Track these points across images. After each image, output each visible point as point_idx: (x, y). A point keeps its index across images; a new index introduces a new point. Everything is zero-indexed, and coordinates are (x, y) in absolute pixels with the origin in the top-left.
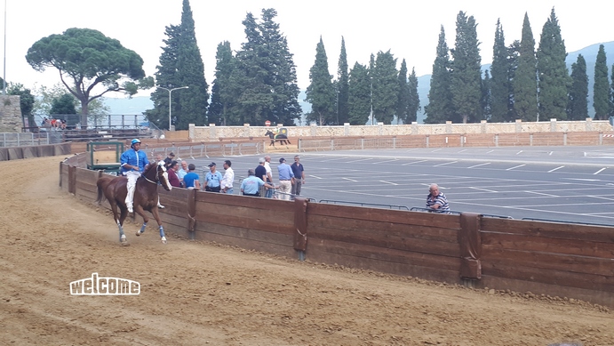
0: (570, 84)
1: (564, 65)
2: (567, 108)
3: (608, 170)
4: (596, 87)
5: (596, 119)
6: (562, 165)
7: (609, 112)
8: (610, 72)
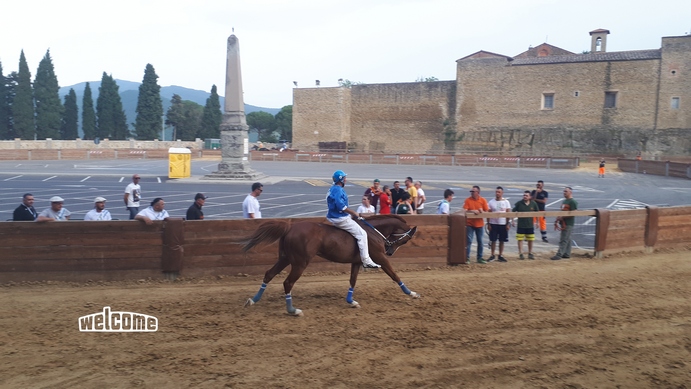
0: (63, 111)
1: (57, 96)
2: (61, 130)
3: (92, 178)
4: (84, 114)
5: (85, 139)
6: (55, 174)
7: (95, 134)
8: (95, 104)
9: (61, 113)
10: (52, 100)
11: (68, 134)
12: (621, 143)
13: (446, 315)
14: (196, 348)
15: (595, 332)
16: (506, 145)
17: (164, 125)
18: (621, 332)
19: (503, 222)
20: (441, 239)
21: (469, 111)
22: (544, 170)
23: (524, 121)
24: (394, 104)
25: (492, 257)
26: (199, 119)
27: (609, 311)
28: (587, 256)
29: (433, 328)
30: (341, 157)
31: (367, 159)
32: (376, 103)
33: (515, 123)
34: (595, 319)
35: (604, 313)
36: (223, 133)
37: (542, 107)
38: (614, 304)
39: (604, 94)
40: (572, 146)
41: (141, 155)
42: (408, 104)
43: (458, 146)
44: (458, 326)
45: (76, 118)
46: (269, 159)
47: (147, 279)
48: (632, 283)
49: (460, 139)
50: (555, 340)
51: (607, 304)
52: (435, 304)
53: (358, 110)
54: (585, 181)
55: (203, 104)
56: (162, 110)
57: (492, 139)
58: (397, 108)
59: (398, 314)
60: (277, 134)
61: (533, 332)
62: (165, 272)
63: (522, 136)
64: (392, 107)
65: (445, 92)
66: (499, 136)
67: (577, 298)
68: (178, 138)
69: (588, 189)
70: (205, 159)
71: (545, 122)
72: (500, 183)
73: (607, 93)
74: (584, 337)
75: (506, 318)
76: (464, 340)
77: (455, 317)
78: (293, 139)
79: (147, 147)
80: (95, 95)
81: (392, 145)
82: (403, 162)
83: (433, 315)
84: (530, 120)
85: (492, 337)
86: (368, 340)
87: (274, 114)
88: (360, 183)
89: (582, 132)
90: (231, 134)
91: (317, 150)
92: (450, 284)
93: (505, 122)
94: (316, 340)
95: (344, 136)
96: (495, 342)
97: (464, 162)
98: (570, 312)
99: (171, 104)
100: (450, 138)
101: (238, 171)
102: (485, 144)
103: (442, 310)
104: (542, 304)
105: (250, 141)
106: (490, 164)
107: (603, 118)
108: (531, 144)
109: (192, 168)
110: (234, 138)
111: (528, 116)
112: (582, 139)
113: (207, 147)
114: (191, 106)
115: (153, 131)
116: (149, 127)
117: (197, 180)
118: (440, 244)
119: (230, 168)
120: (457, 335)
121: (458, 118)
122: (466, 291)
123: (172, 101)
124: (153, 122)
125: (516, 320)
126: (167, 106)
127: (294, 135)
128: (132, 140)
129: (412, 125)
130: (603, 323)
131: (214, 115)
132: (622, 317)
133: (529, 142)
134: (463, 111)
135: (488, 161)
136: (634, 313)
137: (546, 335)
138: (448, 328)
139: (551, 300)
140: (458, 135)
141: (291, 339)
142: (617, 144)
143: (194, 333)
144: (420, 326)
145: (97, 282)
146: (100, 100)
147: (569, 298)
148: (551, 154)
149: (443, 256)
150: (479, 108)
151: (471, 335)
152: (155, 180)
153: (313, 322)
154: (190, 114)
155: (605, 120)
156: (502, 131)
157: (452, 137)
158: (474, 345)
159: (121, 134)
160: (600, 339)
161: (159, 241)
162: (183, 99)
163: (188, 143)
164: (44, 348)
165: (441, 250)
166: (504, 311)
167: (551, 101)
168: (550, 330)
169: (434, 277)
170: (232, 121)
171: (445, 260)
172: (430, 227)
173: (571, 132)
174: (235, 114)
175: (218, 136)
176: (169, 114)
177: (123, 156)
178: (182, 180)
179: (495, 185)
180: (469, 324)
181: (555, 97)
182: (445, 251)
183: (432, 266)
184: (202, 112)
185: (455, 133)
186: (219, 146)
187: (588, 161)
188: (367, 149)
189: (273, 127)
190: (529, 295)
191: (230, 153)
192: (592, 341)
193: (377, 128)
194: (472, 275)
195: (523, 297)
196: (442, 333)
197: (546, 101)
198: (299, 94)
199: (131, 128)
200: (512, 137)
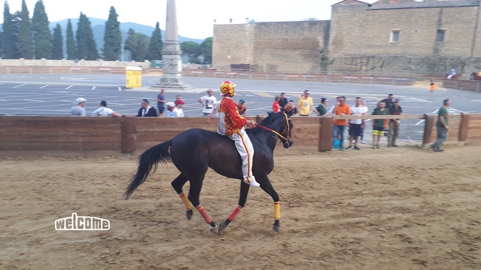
0: (53, 39)
2: (52, 52)
3: (74, 87)
4: (68, 42)
5: (68, 59)
6: (48, 84)
7: (75, 56)
8: (75, 34)
9: (51, 41)
10: (45, 31)
11: (57, 55)
12: (446, 67)
13: (316, 186)
14: (144, 204)
15: (420, 200)
16: (364, 68)
17: (123, 50)
18: (437, 200)
19: (359, 122)
20: (314, 133)
21: (339, 43)
22: (390, 86)
23: (377, 50)
24: (286, 37)
25: (350, 147)
26: (147, 47)
27: (430, 185)
28: (417, 147)
29: (307, 194)
30: (246, 75)
31: (265, 77)
32: (272, 36)
33: (371, 52)
34: (419, 191)
35: (427, 186)
36: (164, 56)
37: (391, 40)
38: (434, 181)
39: (435, 32)
40: (410, 69)
41: (107, 71)
42: (296, 37)
43: (330, 68)
44: (323, 193)
45: (61, 44)
46: (196, 75)
47: (111, 157)
48: (447, 166)
49: (332, 63)
50: (391, 204)
51: (429, 180)
52: (308, 178)
53: (260, 41)
54: (418, 94)
55: (150, 35)
56: (121, 39)
57: (354, 63)
58: (287, 40)
59: (283, 184)
60: (201, 58)
61: (376, 198)
62: (123, 152)
63: (376, 61)
64: (283, 39)
65: (322, 29)
66: (359, 61)
67: (408, 176)
68: (133, 60)
69: (420, 100)
70: (152, 74)
71: (393, 51)
72: (358, 95)
73: (439, 31)
74: (412, 202)
75: (357, 189)
76: (328, 203)
77: (322, 187)
78: (213, 62)
79: (111, 66)
80: (75, 28)
81: (283, 67)
82: (290, 79)
83: (307, 185)
84: (382, 50)
85: (347, 201)
86: (261, 201)
87: (200, 43)
88: (259, 94)
89: (419, 59)
90: (170, 57)
91: (229, 69)
92: (320, 165)
93: (363, 51)
94: (226, 201)
95: (249, 60)
96: (349, 204)
97: (334, 79)
98: (403, 185)
99: (128, 36)
100: (324, 62)
101: (174, 83)
102: (349, 66)
103: (313, 182)
104: (383, 180)
105: (183, 62)
106: (352, 81)
107: (434, 49)
108: (381, 67)
109: (142, 81)
110: (172, 60)
111: (380, 47)
112: (418, 64)
113: (153, 66)
114: (142, 37)
115: (115, 55)
116: (112, 52)
117: (146, 89)
118: (314, 137)
119: (169, 82)
120: (323, 199)
121: (331, 47)
122: (330, 170)
123: (128, 33)
124: (115, 48)
125: (365, 190)
126: (125, 36)
127: (213, 58)
128: (101, 61)
129: (297, 52)
130: (425, 193)
131: (158, 43)
132: (439, 190)
133: (380, 65)
134: (334, 43)
135: (351, 79)
136: (448, 187)
137: (385, 200)
138: (316, 194)
139: (390, 177)
140: (330, 59)
141: (210, 199)
142: (443, 68)
143: (143, 194)
144: (297, 193)
145: (77, 158)
146: (78, 32)
147: (402, 176)
148: (395, 74)
149: (315, 145)
150: (346, 40)
151: (333, 199)
152: (117, 88)
153: (224, 188)
154: (141, 42)
155: (436, 50)
156: (362, 57)
157: (325, 62)
158: (335, 206)
159: (93, 56)
160: (423, 205)
161: (119, 131)
162: (137, 31)
163: (139, 63)
164: (42, 202)
165: (314, 141)
166: (356, 183)
167: (398, 36)
168: (388, 198)
169: (309, 160)
170: (170, 48)
171: (316, 148)
172: (307, 125)
173: (410, 59)
174: (172, 43)
175: (160, 59)
176: (127, 42)
177: (95, 72)
178: (135, 89)
179: (354, 96)
180: (331, 192)
181: (401, 33)
182: (317, 142)
183: (308, 152)
184: (149, 41)
185: (327, 59)
186: (161, 66)
187: (421, 80)
188: (265, 70)
189: (199, 52)
190: (374, 173)
191: (169, 71)
192: (417, 206)
193: (272, 54)
194: (335, 158)
195: (370, 174)
196: (313, 198)
197: (394, 36)
198: (218, 29)
199: (100, 52)
200: (368, 62)
